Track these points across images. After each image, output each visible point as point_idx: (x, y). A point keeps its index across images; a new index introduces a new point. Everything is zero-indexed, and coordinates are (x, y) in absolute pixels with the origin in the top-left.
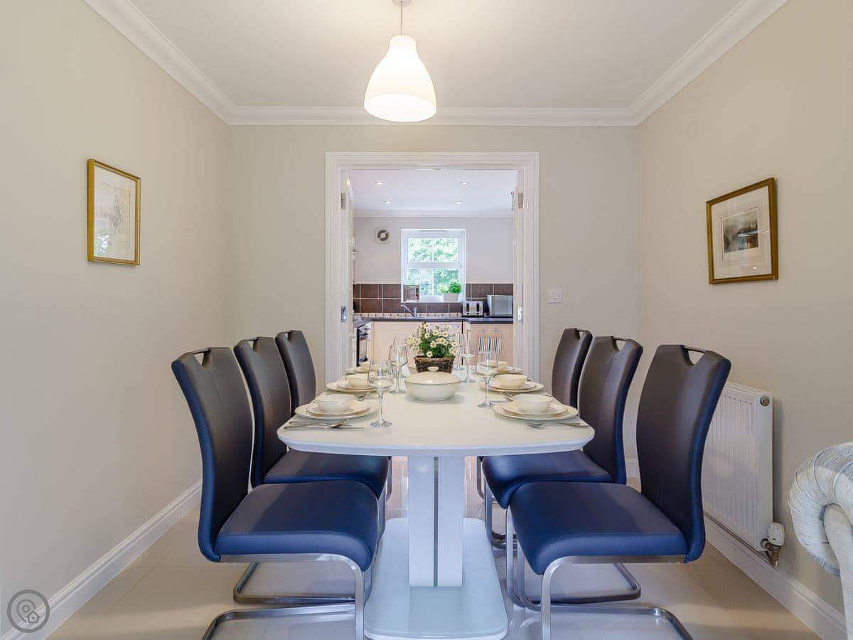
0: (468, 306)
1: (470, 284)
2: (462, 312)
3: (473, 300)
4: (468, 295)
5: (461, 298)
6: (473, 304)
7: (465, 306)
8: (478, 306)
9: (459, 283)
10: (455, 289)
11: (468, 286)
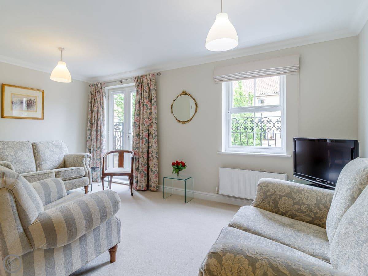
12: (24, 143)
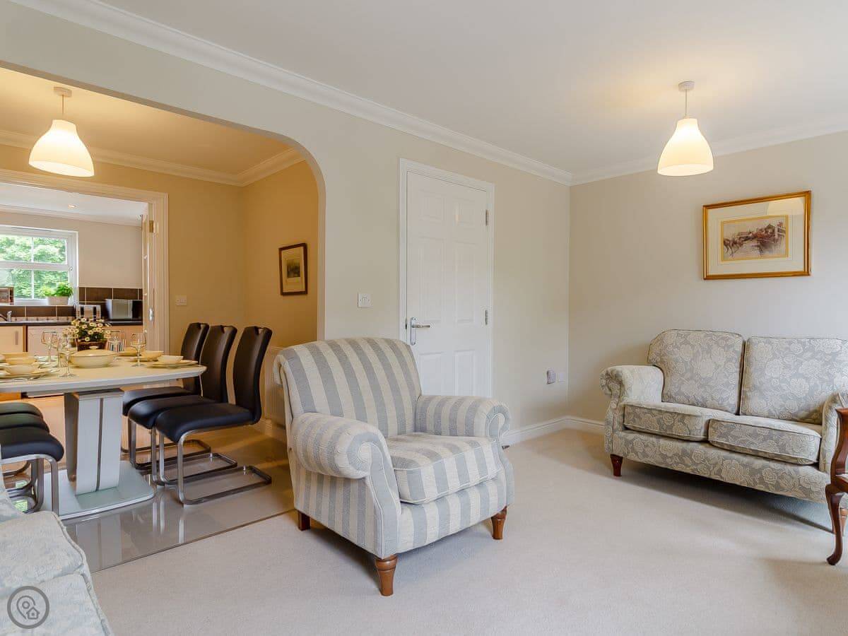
0: (82, 309)
1: (84, 288)
2: (75, 316)
3: (87, 304)
4: (82, 299)
5: (73, 301)
6: (88, 308)
7: (78, 309)
8: (95, 309)
9: (69, 286)
10: (65, 293)
11: (81, 290)
12: (723, 338)
